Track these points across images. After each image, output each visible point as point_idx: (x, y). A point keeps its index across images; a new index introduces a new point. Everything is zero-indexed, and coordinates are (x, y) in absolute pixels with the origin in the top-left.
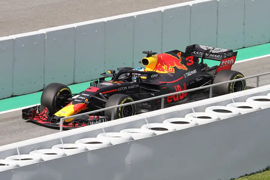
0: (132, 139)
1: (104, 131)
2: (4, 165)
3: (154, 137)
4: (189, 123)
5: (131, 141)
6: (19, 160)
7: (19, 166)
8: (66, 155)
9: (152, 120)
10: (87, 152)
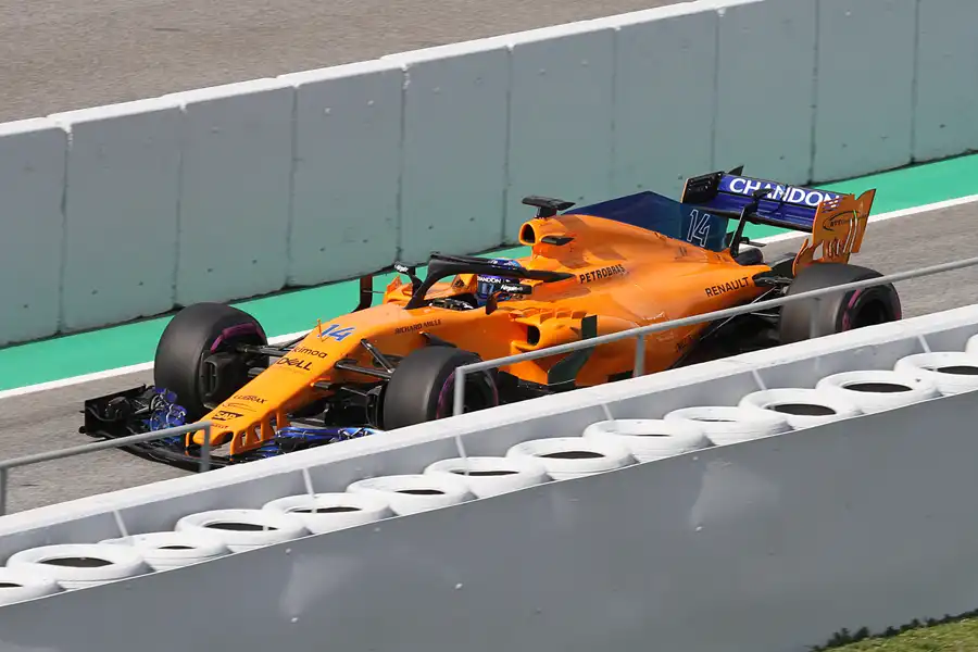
0: (706, 444)
1: (609, 415)
2: (260, 528)
3: (786, 436)
4: (909, 389)
5: (706, 453)
6: (309, 511)
7: (311, 534)
8: (476, 498)
9: (777, 377)
10: (547, 485)
